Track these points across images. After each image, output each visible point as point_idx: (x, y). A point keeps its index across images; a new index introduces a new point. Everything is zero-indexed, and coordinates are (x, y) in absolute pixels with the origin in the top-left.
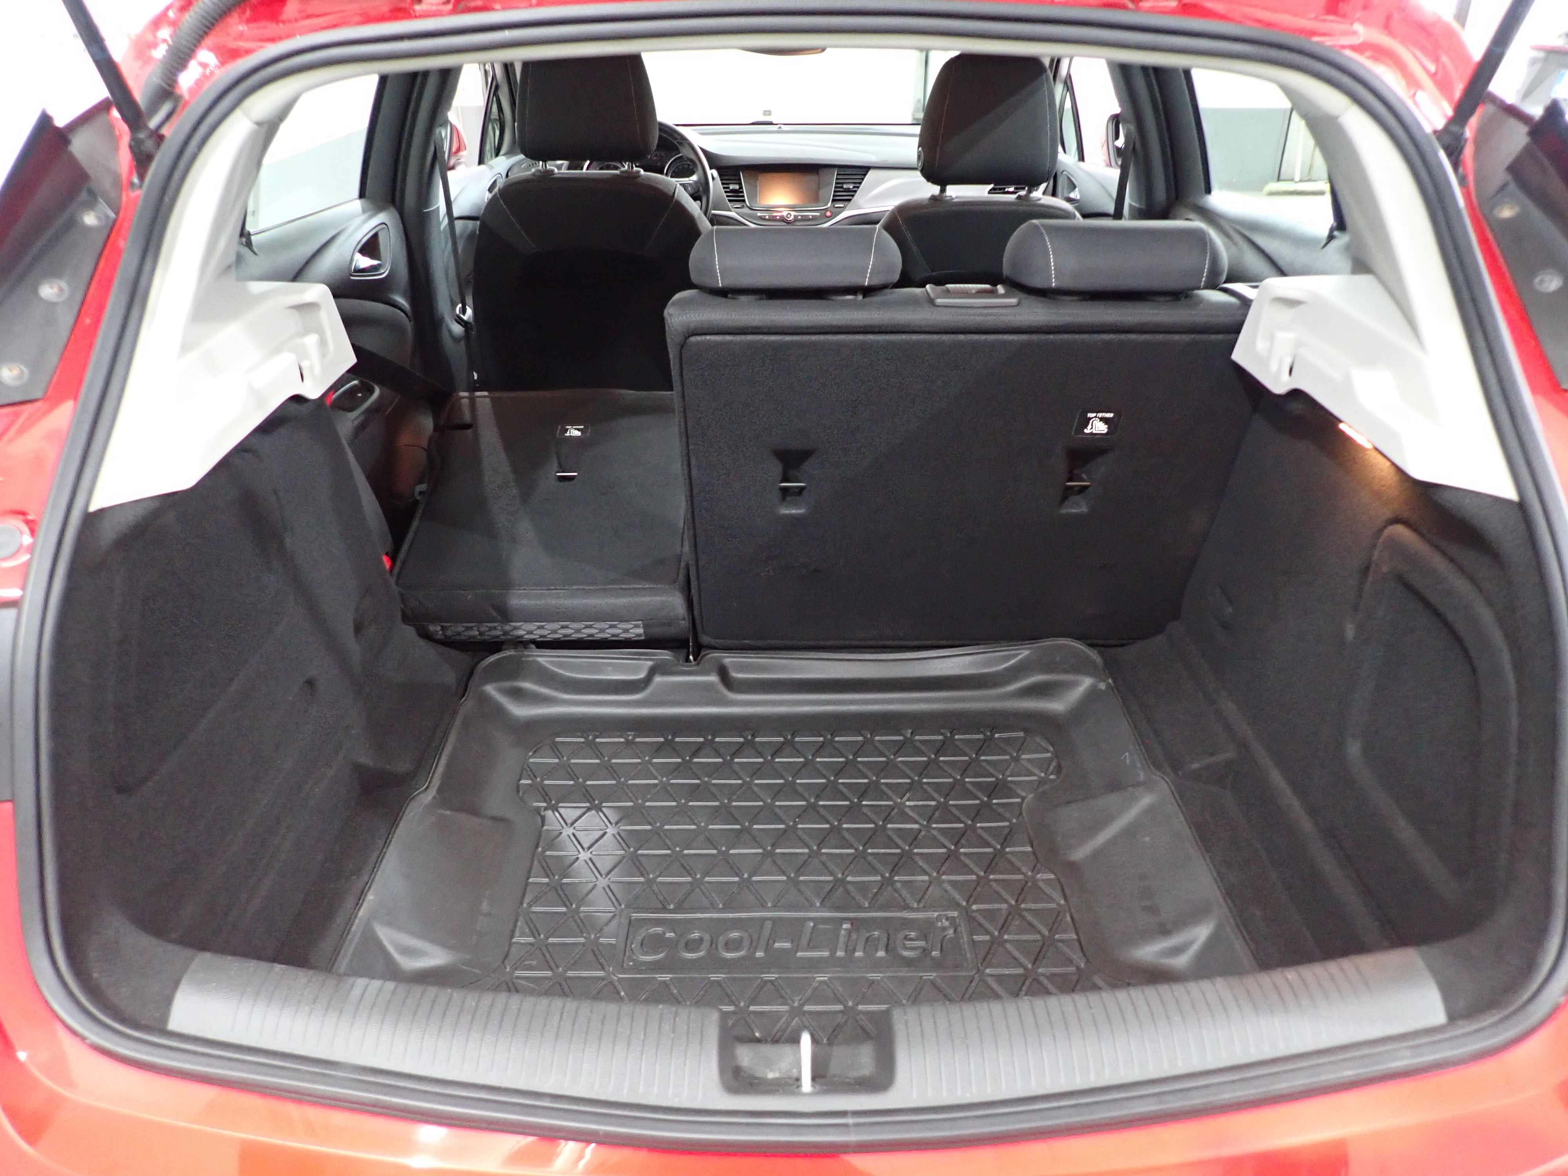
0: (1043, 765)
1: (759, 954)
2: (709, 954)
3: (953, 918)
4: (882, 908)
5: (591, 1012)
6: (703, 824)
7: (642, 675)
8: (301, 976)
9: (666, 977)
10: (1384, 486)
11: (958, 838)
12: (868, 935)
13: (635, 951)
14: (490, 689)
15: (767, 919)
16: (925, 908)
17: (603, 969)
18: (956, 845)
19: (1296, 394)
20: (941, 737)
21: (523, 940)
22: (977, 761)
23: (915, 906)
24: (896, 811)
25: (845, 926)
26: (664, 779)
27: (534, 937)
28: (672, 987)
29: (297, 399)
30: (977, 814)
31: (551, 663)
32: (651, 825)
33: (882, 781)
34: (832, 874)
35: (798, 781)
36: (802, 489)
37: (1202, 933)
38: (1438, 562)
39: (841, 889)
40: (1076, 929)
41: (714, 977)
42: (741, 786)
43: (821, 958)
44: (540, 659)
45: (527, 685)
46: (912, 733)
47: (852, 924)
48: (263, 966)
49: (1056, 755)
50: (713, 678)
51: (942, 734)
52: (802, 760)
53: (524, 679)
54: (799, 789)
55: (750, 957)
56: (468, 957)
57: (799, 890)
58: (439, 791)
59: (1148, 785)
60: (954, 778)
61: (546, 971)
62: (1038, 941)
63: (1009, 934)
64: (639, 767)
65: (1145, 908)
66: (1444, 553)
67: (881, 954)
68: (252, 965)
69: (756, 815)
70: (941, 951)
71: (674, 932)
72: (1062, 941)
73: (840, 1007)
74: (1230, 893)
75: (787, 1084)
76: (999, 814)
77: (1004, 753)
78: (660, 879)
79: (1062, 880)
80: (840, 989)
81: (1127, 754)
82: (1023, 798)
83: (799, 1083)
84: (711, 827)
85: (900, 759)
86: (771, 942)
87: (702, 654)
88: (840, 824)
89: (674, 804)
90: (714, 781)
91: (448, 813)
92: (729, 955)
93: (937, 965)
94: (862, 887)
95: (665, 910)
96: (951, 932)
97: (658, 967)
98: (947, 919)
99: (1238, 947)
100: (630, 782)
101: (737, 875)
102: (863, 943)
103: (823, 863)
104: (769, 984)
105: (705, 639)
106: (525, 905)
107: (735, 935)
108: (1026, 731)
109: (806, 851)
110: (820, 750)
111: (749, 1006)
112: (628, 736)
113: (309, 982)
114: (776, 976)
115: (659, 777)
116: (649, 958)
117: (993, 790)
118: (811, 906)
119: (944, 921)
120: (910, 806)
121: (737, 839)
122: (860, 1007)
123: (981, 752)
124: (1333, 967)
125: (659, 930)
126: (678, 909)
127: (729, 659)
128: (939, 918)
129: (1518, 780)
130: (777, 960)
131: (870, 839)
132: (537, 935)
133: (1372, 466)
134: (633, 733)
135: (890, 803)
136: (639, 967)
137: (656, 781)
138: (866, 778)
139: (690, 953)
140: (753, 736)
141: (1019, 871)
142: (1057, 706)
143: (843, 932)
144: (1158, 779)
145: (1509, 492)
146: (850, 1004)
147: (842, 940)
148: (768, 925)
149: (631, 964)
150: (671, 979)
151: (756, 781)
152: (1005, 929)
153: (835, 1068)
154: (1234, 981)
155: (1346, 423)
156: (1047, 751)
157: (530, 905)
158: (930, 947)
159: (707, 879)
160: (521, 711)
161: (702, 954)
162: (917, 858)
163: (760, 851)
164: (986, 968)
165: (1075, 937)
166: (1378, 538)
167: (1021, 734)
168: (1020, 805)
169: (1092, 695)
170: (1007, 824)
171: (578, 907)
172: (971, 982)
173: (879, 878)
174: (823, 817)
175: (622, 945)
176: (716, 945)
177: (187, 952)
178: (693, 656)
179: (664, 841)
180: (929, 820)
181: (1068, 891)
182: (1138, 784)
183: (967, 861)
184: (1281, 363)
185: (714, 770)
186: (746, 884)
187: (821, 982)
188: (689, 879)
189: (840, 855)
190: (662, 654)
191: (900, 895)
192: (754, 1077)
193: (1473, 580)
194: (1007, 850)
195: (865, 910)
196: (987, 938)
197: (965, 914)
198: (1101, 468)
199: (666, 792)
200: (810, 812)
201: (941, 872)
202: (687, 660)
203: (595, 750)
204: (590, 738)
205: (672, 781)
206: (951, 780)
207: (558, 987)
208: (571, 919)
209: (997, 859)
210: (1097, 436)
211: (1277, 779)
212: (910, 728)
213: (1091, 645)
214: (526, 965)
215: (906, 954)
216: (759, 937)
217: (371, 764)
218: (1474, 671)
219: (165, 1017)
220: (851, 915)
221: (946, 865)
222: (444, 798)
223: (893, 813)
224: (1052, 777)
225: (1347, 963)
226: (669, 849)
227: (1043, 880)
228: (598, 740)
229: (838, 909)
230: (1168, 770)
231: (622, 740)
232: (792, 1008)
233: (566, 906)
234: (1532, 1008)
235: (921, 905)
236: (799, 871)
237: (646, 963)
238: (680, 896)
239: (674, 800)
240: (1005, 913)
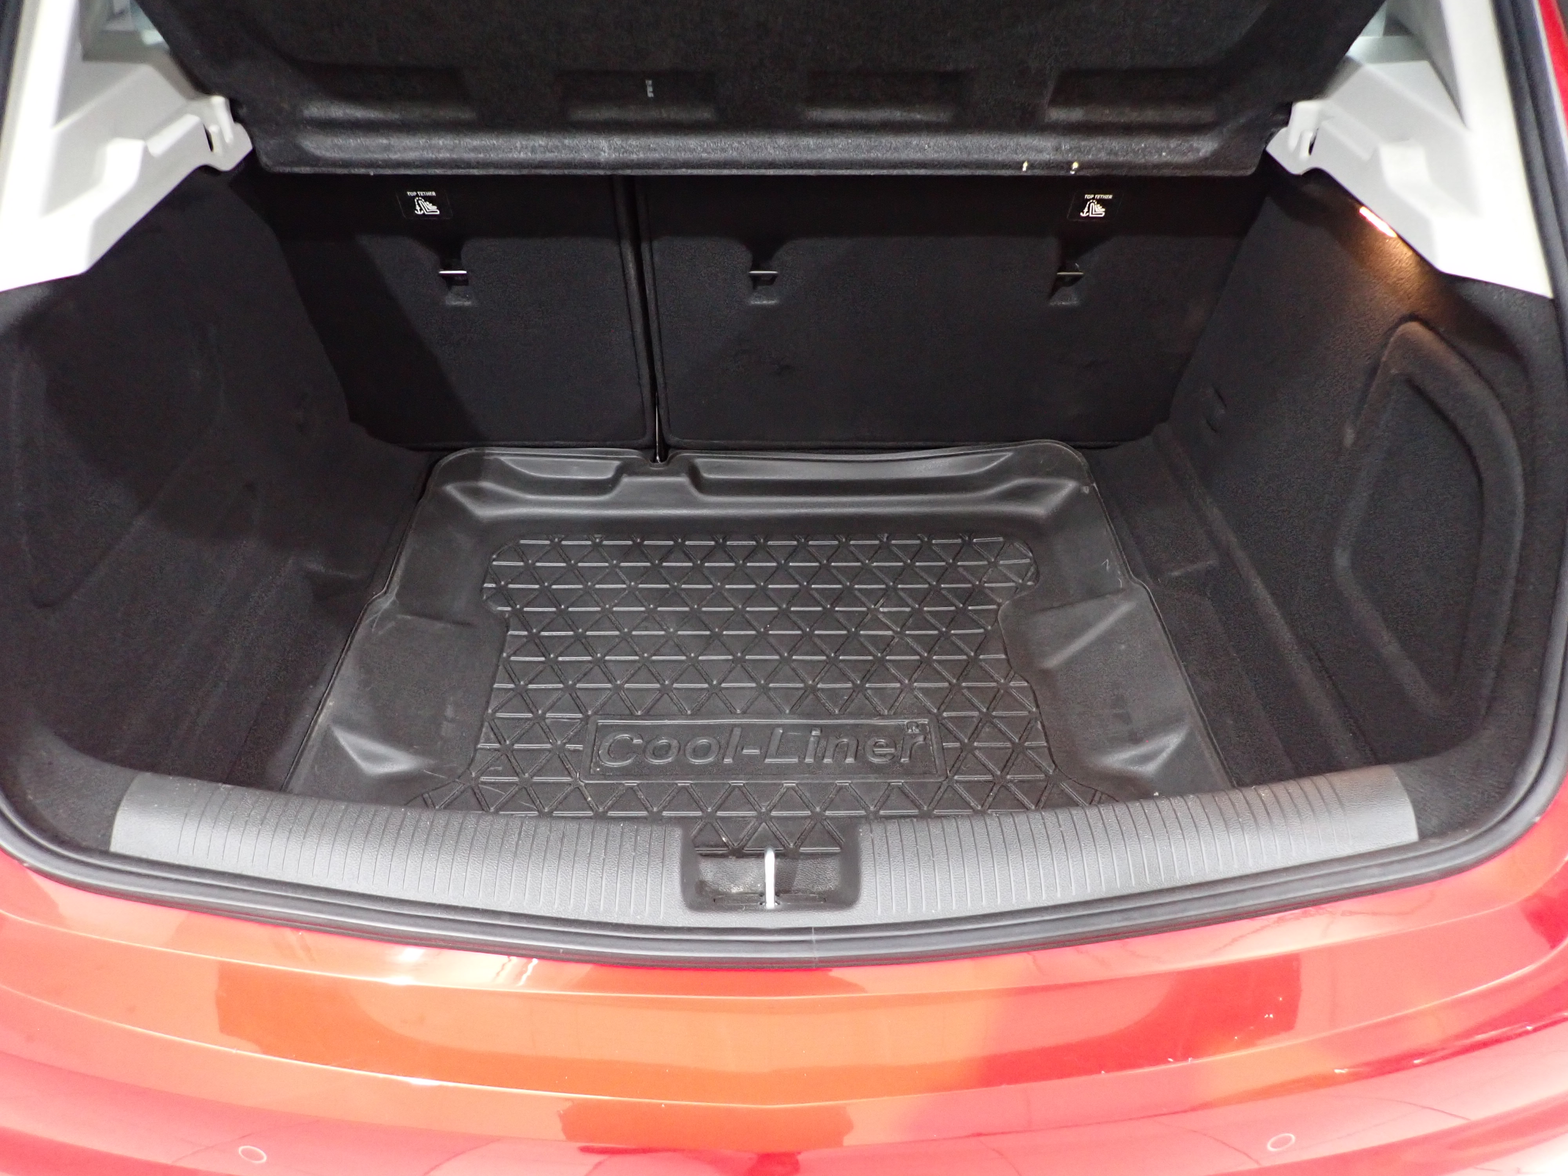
0: (1021, 572)
1: (728, 761)
2: (677, 761)
3: (923, 725)
4: (852, 715)
5: (550, 831)
6: (672, 630)
7: (609, 475)
8: (248, 797)
9: (633, 783)
10: (1402, 279)
11: (931, 645)
12: (837, 742)
13: (602, 758)
14: (451, 489)
15: (735, 726)
16: (896, 715)
17: (569, 774)
18: (929, 652)
19: (1317, 175)
20: (918, 542)
21: (488, 746)
22: (954, 566)
23: (886, 712)
24: (869, 616)
25: (814, 733)
26: (633, 584)
27: (500, 743)
28: (640, 793)
29: (206, 169)
30: (953, 621)
31: (514, 461)
32: (618, 630)
33: (856, 586)
34: (803, 681)
35: (770, 586)
36: (774, 277)
37: (1172, 741)
38: (1454, 364)
39: (811, 696)
40: (1046, 735)
41: (681, 783)
42: (712, 590)
43: (789, 764)
44: (503, 458)
45: (487, 485)
46: (887, 538)
47: (821, 731)
48: (206, 787)
49: (1035, 561)
50: (683, 479)
51: (919, 538)
52: (774, 564)
53: (486, 479)
54: (772, 594)
55: (717, 764)
56: (432, 762)
57: (769, 697)
58: (398, 595)
59: (1126, 593)
60: (929, 583)
61: (512, 776)
62: (1009, 748)
63: (979, 742)
64: (607, 570)
65: (1116, 716)
66: (1463, 356)
67: (850, 760)
68: (194, 785)
69: (727, 621)
70: (910, 757)
71: (642, 739)
72: (1031, 748)
73: (808, 813)
74: (1202, 701)
75: (749, 900)
76: (973, 620)
77: (982, 558)
78: (627, 686)
79: (1034, 688)
80: (808, 795)
81: (1107, 560)
82: (999, 605)
83: (763, 899)
84: (680, 633)
85: (875, 564)
86: (739, 748)
87: (670, 455)
88: (812, 631)
89: (643, 609)
90: (683, 586)
91: (409, 617)
92: (697, 762)
93: (907, 772)
94: (833, 694)
95: (632, 716)
96: (920, 739)
97: (625, 773)
98: (917, 726)
99: (1207, 754)
100: (597, 586)
101: (706, 681)
102: (832, 750)
103: (793, 670)
104: (737, 789)
105: (673, 439)
106: (490, 711)
107: (704, 741)
108: (1005, 536)
109: (777, 657)
110: (793, 554)
111: (716, 812)
112: (596, 538)
113: (256, 802)
114: (744, 782)
115: (628, 582)
116: (616, 764)
117: (969, 596)
118: (780, 713)
119: (914, 728)
120: (883, 613)
121: (708, 644)
122: (828, 813)
123: (958, 557)
124: (1307, 784)
125: (626, 736)
126: (647, 715)
127: (701, 461)
128: (909, 726)
129: (1515, 598)
130: (744, 766)
131: (842, 645)
132: (502, 742)
133: (1391, 255)
134: (600, 536)
135: (864, 609)
136: (606, 773)
137: (624, 586)
138: (840, 583)
139: (656, 759)
140: (725, 540)
141: (992, 679)
142: (1038, 510)
143: (812, 739)
144: (1138, 586)
145: (1544, 289)
146: (818, 809)
147: (811, 747)
148: (737, 732)
149: (598, 769)
150: (638, 785)
151: (727, 586)
152: (975, 736)
153: (799, 883)
154: (1207, 798)
155: (1366, 207)
156: (1026, 557)
157: (495, 711)
158: (899, 754)
159: (675, 685)
160: (485, 512)
161: (670, 760)
162: (889, 665)
163: (730, 657)
164: (955, 774)
165: (1045, 744)
166: (1391, 335)
167: (1001, 539)
168: (997, 611)
169: (1076, 497)
170: (982, 631)
171: (544, 713)
172: (940, 788)
173: (850, 685)
174: (795, 623)
175: (589, 751)
176: (685, 751)
177: (128, 772)
178: (660, 457)
179: (633, 648)
180: (903, 626)
181: (1039, 697)
182: (1117, 591)
183: (939, 668)
184: (1301, 138)
185: (683, 575)
186: (714, 692)
187: (788, 788)
188: (657, 686)
189: (811, 661)
190: (628, 453)
191: (871, 703)
192: (717, 892)
193: (1490, 385)
194: (981, 657)
195: (837, 717)
196: (957, 745)
197: (936, 720)
198: (1096, 257)
199: (633, 597)
200: (783, 618)
201: (913, 679)
202: (655, 461)
203: (562, 554)
204: (556, 540)
205: (640, 586)
206: (926, 586)
207: (524, 791)
208: (537, 725)
209: (970, 667)
210: (1094, 220)
211: (1259, 588)
212: (887, 532)
213: (1075, 447)
214: (491, 771)
215: (876, 760)
216: (728, 744)
217: (323, 571)
218: (1480, 481)
219: (107, 838)
220: (821, 722)
221: (918, 672)
222: (404, 603)
223: (866, 620)
224: (1030, 583)
225: (1321, 781)
226: (637, 655)
227: (1015, 688)
228: (564, 543)
229: (809, 716)
230: (1148, 578)
231: (589, 543)
232: (760, 813)
233: (532, 712)
234: (1505, 827)
235: (892, 712)
236: (770, 678)
237: (612, 769)
238: (649, 702)
239: (643, 606)
240: (976, 721)
